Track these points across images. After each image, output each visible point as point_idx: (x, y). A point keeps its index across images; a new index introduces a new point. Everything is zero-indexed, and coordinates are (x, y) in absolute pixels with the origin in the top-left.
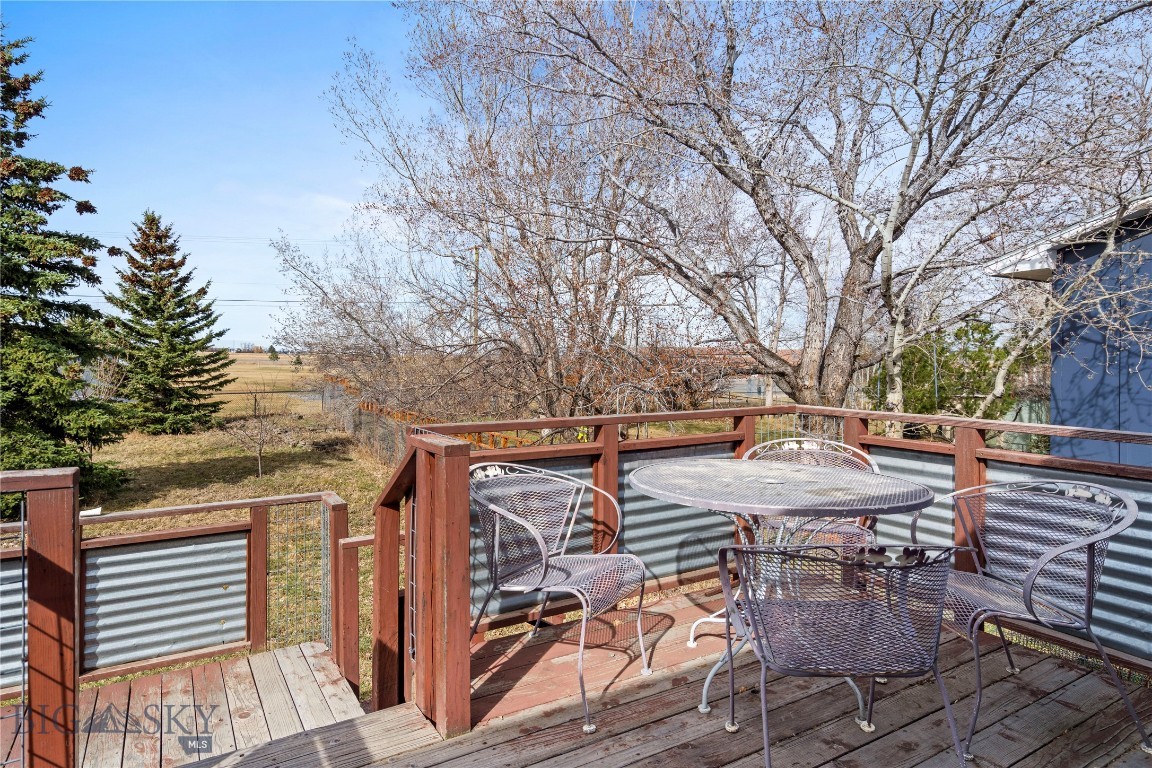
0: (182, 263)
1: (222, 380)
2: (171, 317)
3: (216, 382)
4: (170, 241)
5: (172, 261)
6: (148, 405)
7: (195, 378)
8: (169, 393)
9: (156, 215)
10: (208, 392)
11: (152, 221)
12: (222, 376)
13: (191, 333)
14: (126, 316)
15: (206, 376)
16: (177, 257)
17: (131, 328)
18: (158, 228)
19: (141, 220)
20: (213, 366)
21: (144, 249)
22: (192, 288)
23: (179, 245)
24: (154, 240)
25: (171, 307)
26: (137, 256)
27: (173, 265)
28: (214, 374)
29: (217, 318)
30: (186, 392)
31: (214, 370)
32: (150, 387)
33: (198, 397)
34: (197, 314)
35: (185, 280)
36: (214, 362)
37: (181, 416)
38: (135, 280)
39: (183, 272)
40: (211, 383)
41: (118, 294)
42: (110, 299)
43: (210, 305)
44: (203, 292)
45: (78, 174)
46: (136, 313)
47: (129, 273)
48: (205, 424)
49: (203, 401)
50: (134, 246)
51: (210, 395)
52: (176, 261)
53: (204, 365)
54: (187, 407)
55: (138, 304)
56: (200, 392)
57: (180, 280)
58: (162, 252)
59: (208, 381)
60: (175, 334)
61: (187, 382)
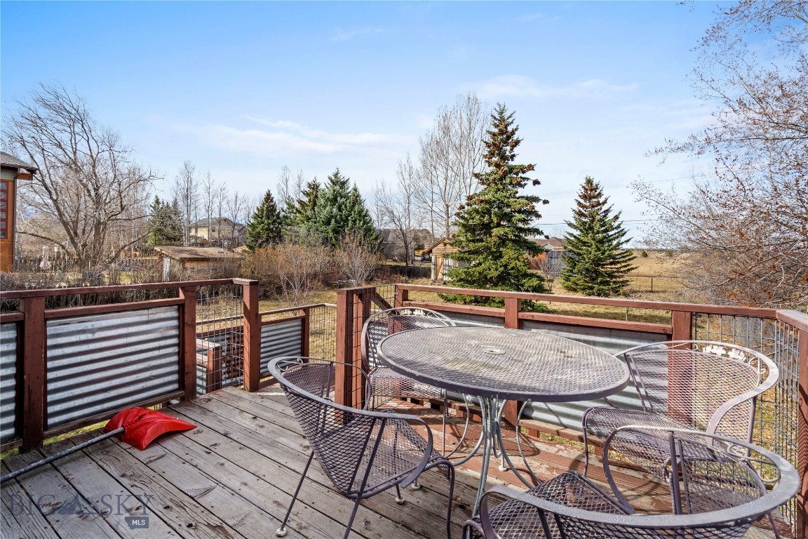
0: (605, 202)
1: (628, 267)
2: (598, 232)
3: (625, 269)
4: (598, 191)
5: (598, 202)
6: (587, 279)
7: (613, 266)
8: (598, 273)
9: (591, 178)
10: (621, 274)
11: (589, 182)
12: (628, 265)
13: (610, 241)
14: (576, 233)
15: (619, 266)
16: (601, 200)
17: (578, 239)
18: (592, 184)
19: (583, 182)
20: (624, 259)
21: (585, 197)
22: (611, 216)
23: (603, 192)
24: (591, 192)
25: (597, 227)
26: (582, 201)
27: (599, 204)
28: (623, 264)
29: (626, 232)
30: (606, 273)
31: (623, 262)
32: (587, 270)
33: (616, 277)
34: (613, 229)
35: (607, 211)
36: (624, 257)
37: (602, 287)
38: (581, 214)
39: (605, 208)
40: (622, 269)
41: (573, 222)
42: (570, 225)
43: (620, 225)
44: (616, 218)
45: (531, 167)
46: (581, 231)
47: (577, 211)
48: (616, 292)
49: (618, 279)
50: (580, 196)
51: (622, 276)
52: (601, 202)
53: (617, 259)
54: (607, 281)
55: (581, 226)
56: (616, 274)
57: (604, 212)
58: (594, 197)
59: (620, 268)
60: (601, 242)
61: (609, 268)
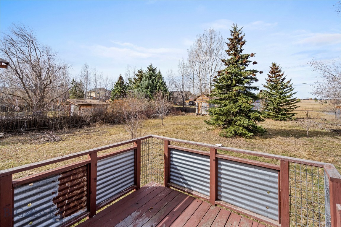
0: (283, 75)
1: (296, 106)
2: (280, 89)
3: (294, 107)
4: (279, 69)
5: (280, 74)
6: (274, 112)
7: (287, 106)
8: (279, 110)
9: (275, 63)
10: (291, 110)
11: (274, 65)
12: (295, 105)
13: (286, 93)
14: (268, 90)
15: (290, 105)
16: (281, 73)
17: (269, 93)
18: (276, 66)
19: (271, 65)
20: (292, 102)
21: (272, 72)
22: (285, 81)
23: (281, 70)
24: (275, 70)
25: (279, 87)
26: (270, 75)
27: (280, 76)
28: (293, 105)
29: (293, 89)
30: (284, 110)
31: (293, 103)
32: (275, 108)
33: (288, 111)
34: (287, 88)
35: (284, 79)
36: (293, 101)
37: (283, 116)
38: (270, 81)
39: (283, 77)
40: (292, 107)
41: (266, 85)
42: (264, 86)
43: (291, 85)
44: (289, 82)
45: (253, 55)
46: (270, 89)
47: (269, 79)
48: (290, 119)
49: (290, 112)
50: (269, 72)
51: (292, 111)
52: (281, 74)
53: (290, 102)
54: (285, 113)
55: (271, 86)
56: (289, 110)
57: (282, 79)
58: (277, 72)
59: (291, 107)
60: (281, 94)
61: (285, 107)
